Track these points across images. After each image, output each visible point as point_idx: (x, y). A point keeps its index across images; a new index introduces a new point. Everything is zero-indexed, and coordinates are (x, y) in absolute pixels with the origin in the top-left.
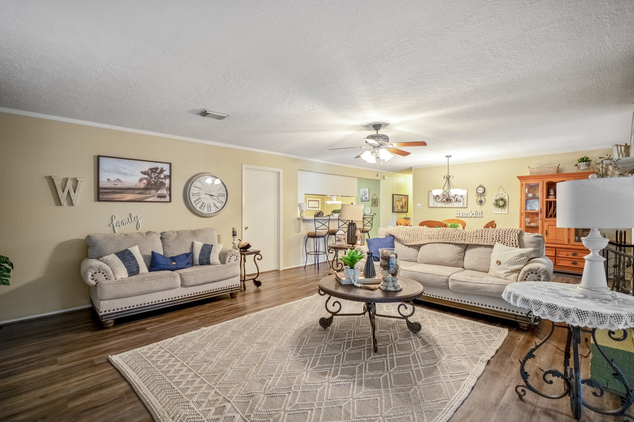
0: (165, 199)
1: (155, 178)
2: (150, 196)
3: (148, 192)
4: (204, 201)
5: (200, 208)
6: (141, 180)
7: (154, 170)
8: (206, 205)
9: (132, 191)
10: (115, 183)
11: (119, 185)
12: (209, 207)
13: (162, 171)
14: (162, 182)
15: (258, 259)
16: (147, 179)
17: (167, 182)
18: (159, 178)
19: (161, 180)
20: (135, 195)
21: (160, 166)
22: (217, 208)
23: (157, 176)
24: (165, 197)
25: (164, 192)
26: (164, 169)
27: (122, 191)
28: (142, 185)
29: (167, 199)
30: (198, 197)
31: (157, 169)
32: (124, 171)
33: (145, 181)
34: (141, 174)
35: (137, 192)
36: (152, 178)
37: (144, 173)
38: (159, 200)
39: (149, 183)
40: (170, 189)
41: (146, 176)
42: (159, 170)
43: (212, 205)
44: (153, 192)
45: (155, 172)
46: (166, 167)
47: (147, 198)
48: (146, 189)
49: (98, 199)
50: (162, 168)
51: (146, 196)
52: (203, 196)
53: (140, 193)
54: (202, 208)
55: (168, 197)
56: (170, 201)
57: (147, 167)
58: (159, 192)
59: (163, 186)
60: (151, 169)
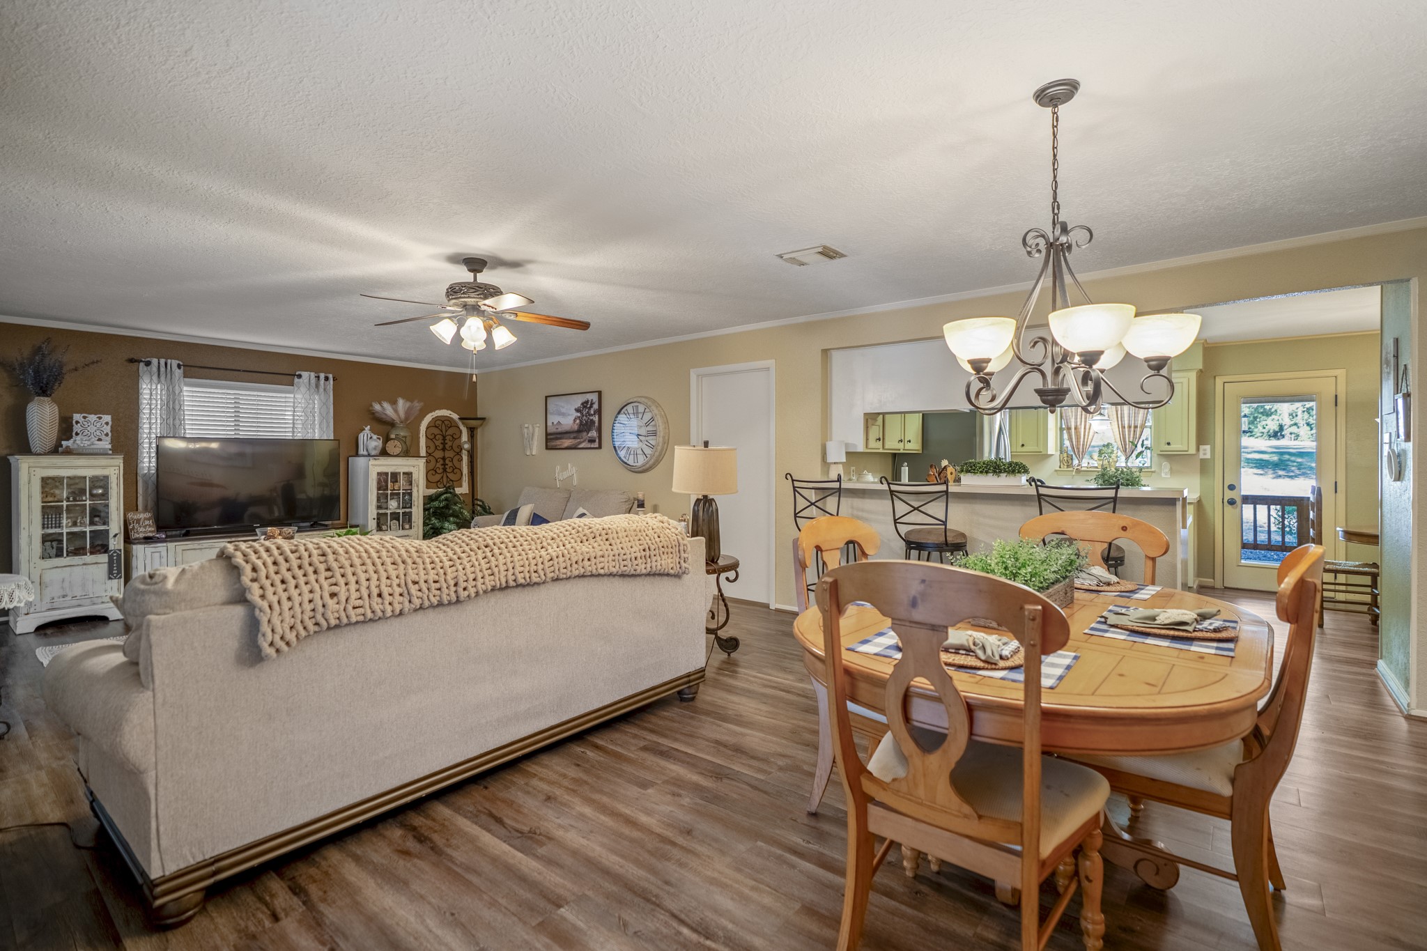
0: (595, 443)
1: (586, 415)
2: (582, 440)
3: (581, 435)
5: (626, 457)
6: (575, 421)
7: (585, 404)
8: (632, 452)
9: (568, 435)
10: (557, 426)
11: (560, 430)
12: (636, 456)
13: (592, 404)
14: (593, 420)
16: (579, 418)
17: (596, 419)
18: (589, 415)
19: (592, 418)
20: (571, 441)
21: (590, 397)
22: (646, 458)
23: (588, 412)
24: (594, 441)
25: (594, 434)
26: (594, 401)
27: (562, 435)
28: (576, 427)
29: (596, 445)
30: (623, 439)
31: (587, 402)
32: (563, 410)
33: (578, 421)
34: (574, 412)
35: (572, 436)
36: (584, 416)
37: (577, 410)
38: (590, 445)
39: (581, 423)
40: (599, 430)
41: (579, 414)
42: (589, 403)
43: (639, 452)
44: (585, 434)
45: (586, 407)
46: (594, 397)
47: (580, 443)
48: (579, 431)
49: (547, 448)
50: (591, 400)
51: (579, 440)
52: (628, 437)
53: (574, 438)
55: (598, 441)
56: (600, 447)
57: (578, 401)
58: (589, 435)
59: (593, 425)
60: (582, 404)
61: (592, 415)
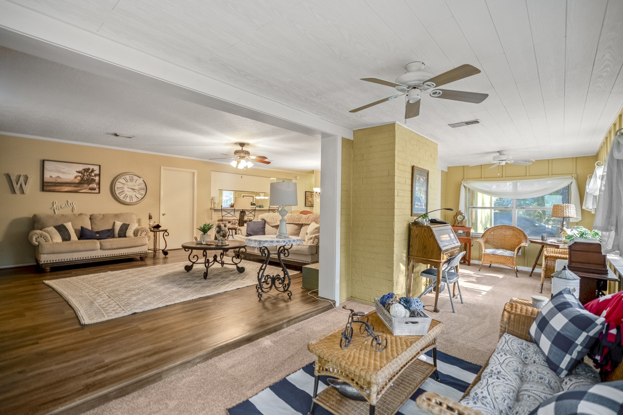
0: (96, 191)
1: (87, 176)
2: (82, 188)
3: (82, 186)
4: (127, 193)
5: (123, 198)
6: (76, 177)
7: (86, 170)
8: (129, 196)
9: (69, 185)
10: (56, 179)
11: (59, 181)
12: (131, 198)
13: (93, 171)
14: (93, 179)
15: (166, 235)
16: (80, 176)
17: (97, 178)
18: (90, 176)
19: (92, 177)
20: (71, 188)
21: (91, 167)
22: (137, 199)
23: (89, 174)
24: (95, 189)
25: (94, 185)
26: (95, 169)
27: (61, 184)
28: (77, 181)
29: (97, 191)
30: (122, 190)
31: (89, 169)
32: (63, 170)
33: (79, 178)
34: (76, 173)
35: (73, 185)
36: (85, 176)
37: (79, 172)
38: (90, 191)
39: (82, 179)
40: (99, 184)
41: (80, 175)
42: (91, 170)
43: (134, 196)
44: (86, 186)
45: (87, 172)
46: (96, 168)
47: (81, 190)
48: (80, 183)
49: (43, 190)
50: (93, 169)
51: (79, 188)
52: (126, 189)
53: (75, 187)
54: (125, 198)
55: (97, 189)
56: (99, 192)
57: (81, 168)
58: (90, 186)
59: (93, 182)
60: (84, 170)
61: (93, 176)
